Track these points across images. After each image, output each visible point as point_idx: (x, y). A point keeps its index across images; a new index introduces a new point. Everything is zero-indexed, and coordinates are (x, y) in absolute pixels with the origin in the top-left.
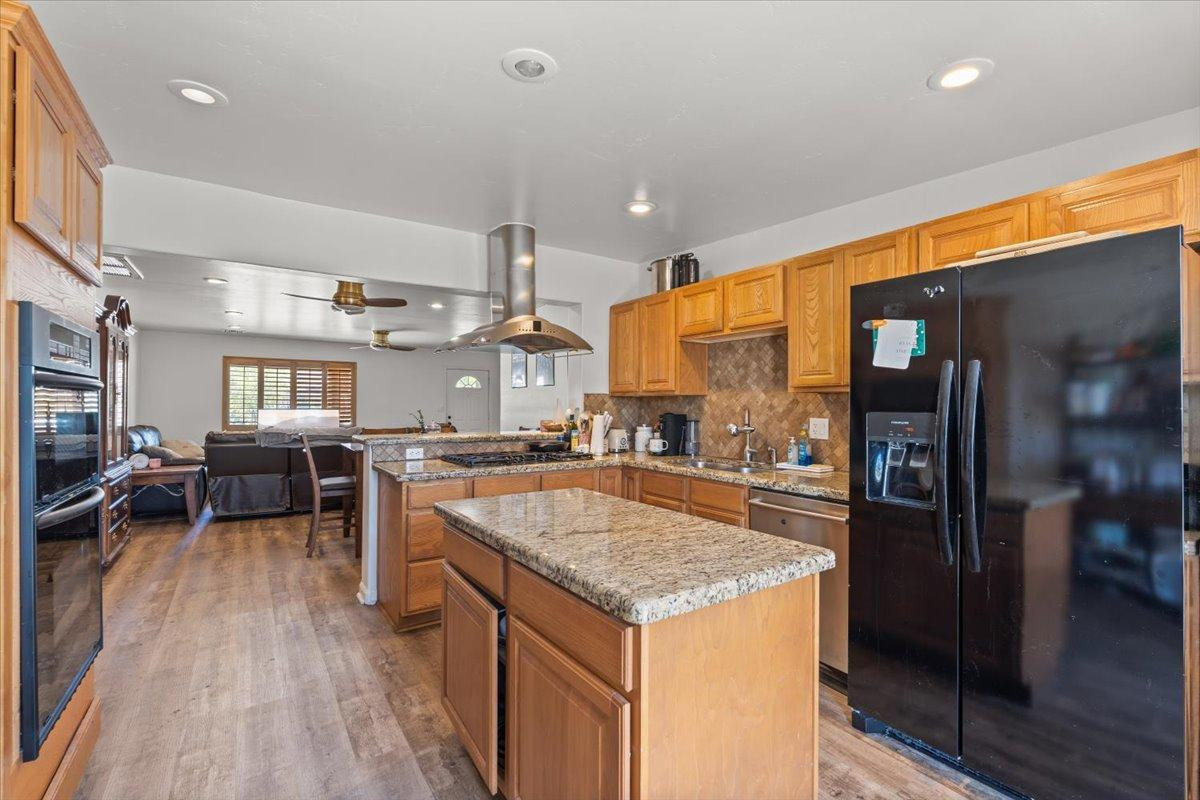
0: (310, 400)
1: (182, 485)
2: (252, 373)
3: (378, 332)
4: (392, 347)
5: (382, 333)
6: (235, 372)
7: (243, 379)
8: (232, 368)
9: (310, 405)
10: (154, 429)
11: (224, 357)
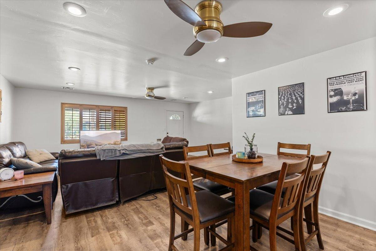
0: (106, 126)
1: (41, 193)
2: (77, 113)
3: (149, 89)
4: (156, 98)
5: (151, 89)
6: (68, 113)
7: (72, 116)
8: (66, 112)
9: (106, 128)
10: (21, 143)
11: (61, 103)
